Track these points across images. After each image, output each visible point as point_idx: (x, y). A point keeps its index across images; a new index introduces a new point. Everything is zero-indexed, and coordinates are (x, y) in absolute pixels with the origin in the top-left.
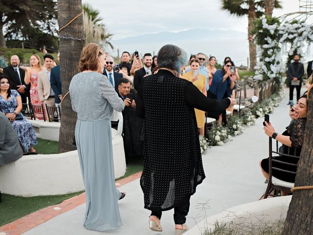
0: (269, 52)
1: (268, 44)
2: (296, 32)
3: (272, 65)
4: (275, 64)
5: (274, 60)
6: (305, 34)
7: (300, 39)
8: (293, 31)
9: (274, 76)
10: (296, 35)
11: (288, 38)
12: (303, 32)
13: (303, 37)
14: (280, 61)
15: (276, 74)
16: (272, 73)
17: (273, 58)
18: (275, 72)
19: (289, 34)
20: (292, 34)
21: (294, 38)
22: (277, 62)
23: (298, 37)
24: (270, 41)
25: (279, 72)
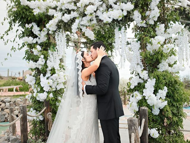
1: (35, 36)
2: (75, 8)
3: (42, 75)
4: (48, 74)
6: (90, 10)
7: (82, 23)
8: (72, 7)
9: (42, 97)
10: (74, 14)
11: (61, 21)
12: (86, 6)
13: (88, 17)
14: (57, 67)
15: (49, 93)
16: (42, 91)
17: (41, 61)
18: (46, 89)
19: (63, 14)
20: (69, 12)
21: (73, 20)
22: (51, 70)
23: (78, 17)
24: (36, 29)
25: (54, 90)
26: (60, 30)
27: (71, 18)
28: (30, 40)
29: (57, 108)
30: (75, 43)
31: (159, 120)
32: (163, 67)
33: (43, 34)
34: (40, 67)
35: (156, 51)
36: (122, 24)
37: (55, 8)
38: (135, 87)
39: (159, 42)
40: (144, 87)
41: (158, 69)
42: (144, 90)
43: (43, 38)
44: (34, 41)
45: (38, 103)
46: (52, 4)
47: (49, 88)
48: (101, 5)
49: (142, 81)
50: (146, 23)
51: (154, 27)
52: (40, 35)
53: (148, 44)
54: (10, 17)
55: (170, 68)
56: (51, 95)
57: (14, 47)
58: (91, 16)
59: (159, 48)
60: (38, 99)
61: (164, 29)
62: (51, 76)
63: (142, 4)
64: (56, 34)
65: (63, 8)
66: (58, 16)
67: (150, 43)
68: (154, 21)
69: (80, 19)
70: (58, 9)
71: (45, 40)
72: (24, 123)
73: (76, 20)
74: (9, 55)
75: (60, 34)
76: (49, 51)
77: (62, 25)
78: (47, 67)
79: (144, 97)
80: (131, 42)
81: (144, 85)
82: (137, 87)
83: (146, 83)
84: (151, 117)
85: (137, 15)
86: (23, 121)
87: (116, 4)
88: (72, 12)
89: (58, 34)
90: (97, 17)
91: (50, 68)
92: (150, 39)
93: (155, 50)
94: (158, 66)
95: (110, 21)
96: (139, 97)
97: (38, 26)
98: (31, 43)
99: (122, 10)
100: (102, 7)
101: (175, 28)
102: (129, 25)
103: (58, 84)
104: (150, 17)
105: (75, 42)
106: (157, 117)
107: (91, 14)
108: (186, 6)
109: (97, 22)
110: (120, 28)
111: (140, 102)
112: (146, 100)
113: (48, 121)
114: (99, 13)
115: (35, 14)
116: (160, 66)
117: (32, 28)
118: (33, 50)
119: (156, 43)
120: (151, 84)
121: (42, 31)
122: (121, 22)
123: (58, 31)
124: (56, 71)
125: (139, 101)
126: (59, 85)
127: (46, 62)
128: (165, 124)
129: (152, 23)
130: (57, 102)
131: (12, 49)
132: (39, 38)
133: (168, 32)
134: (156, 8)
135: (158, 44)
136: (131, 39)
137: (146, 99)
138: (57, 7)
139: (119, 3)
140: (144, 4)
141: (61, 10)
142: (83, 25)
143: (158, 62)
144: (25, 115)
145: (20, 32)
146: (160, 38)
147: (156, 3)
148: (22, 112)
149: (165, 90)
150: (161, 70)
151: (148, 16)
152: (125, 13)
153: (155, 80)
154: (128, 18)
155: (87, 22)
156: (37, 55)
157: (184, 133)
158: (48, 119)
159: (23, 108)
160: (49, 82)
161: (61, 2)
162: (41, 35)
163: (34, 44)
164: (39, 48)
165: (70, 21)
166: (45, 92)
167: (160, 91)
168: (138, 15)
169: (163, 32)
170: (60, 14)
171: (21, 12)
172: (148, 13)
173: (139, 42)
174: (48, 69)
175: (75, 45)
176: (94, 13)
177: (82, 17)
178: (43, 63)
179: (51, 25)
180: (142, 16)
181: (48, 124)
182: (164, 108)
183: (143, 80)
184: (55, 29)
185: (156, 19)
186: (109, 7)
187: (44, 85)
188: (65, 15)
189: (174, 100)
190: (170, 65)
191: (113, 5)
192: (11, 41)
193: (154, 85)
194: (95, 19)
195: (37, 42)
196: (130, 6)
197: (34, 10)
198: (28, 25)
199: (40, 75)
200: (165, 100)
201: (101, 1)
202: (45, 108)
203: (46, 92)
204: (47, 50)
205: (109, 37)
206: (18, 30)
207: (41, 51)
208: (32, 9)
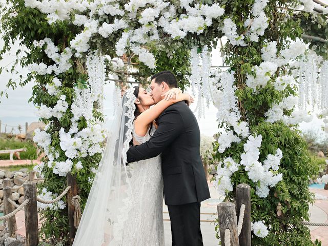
0: (52, 88)
1: (50, 62)
2: (122, 13)
3: (62, 130)
4: (74, 129)
5: (69, 114)
6: (148, 15)
7: (134, 39)
8: (115, 10)
9: (63, 168)
10: (119, 24)
11: (97, 36)
12: (141, 9)
13: (145, 29)
14: (89, 116)
15: (75, 160)
16: (63, 157)
17: (61, 106)
18: (70, 154)
19: (101, 24)
20: (110, 19)
21: (118, 34)
22: (79, 121)
23: (127, 29)
24: (52, 50)
25: (85, 155)
26: (94, 51)
27: (114, 30)
28: (42, 68)
29: (88, 186)
30: (120, 75)
31: (269, 206)
32: (274, 115)
33: (65, 57)
34: (59, 117)
35: (263, 87)
36: (204, 41)
37: (86, 13)
38: (227, 149)
39: (267, 73)
40: (242, 150)
41: (267, 118)
42: (243, 156)
43: (64, 65)
44: (49, 71)
45: (56, 178)
46: (81, 5)
47: (75, 152)
48: (167, 9)
49: (238, 140)
50: (244, 40)
51: (258, 46)
52: (59, 60)
53: (248, 76)
54: (4, 28)
55: (286, 117)
56: (79, 165)
57: (13, 81)
58: (150, 27)
59: (268, 83)
60: (55, 172)
61: (275, 50)
62: (79, 131)
63: (238, 7)
64: (88, 58)
65: (101, 13)
66: (91, 27)
67: (253, 73)
68: (259, 36)
69: (131, 32)
70: (91, 14)
71: (68, 69)
72: (32, 214)
73: (123, 33)
74: (5, 94)
75: (96, 58)
76: (75, 88)
77: (99, 41)
78: (71, 116)
79: (243, 166)
80: (217, 73)
81: (243, 147)
82: (229, 150)
83: (246, 142)
84: (255, 201)
85: (229, 25)
86: (29, 211)
87: (192, 6)
88: (116, 20)
89: (91, 58)
90: (159, 28)
91: (76, 118)
92: (253, 67)
93: (261, 86)
94: (266, 114)
95: (183, 35)
96: (234, 167)
97: (56, 45)
98: (42, 74)
99: (205, 18)
100: (168, 11)
101: (294, 49)
102: (215, 44)
103: (91, 145)
104: (253, 29)
105: (118, 73)
106: (265, 202)
107: (150, 23)
108: (312, 11)
109: (161, 38)
110: (200, 47)
111: (235, 175)
112: (245, 173)
113: (74, 210)
114: (163, 22)
115: (50, 22)
116: (269, 113)
117: (44, 47)
118: (47, 86)
119: (263, 74)
120: (254, 144)
121: (63, 53)
122: (202, 38)
123: (92, 52)
124: (88, 122)
125: (233, 174)
126: (93, 147)
127: (70, 107)
128: (279, 214)
129: (255, 39)
130: (89, 178)
131: (10, 84)
132: (58, 65)
133: (282, 55)
134: (263, 14)
135: (266, 75)
136: (215, 68)
137: (246, 170)
138: (89, 11)
139: (198, 4)
140: (241, 6)
141: (97, 16)
142: (135, 42)
143: (266, 107)
144: (34, 200)
145: (23, 54)
146: (269, 66)
147: (262, 5)
148: (28, 195)
149: (278, 154)
150: (270, 120)
151: (248, 27)
152: (209, 23)
153: (261, 137)
154: (213, 31)
155: (142, 37)
156: (54, 95)
157: (311, 228)
158: (74, 207)
159: (30, 189)
160: (75, 143)
161: (97, 2)
162: (61, 59)
163: (48, 76)
164: (57, 82)
165: (113, 36)
166: (68, 159)
167: (269, 156)
168: (231, 26)
169: (275, 56)
170: (95, 23)
171: (26, 20)
172: (248, 22)
173: (233, 72)
174: (73, 120)
175: (120, 78)
176: (155, 22)
177: (134, 29)
178: (65, 109)
179: (79, 42)
180: (238, 28)
181: (75, 217)
182: (277, 185)
183: (240, 137)
184: (85, 50)
185: (262, 33)
186: (181, 12)
187: (66, 147)
188: (104, 24)
189: (294, 172)
190: (286, 113)
191: (188, 8)
192: (8, 71)
193: (260, 147)
194: (156, 32)
195: (53, 73)
196: (217, 10)
197: (48, 17)
198: (37, 42)
199: (58, 130)
200: (279, 172)
201: (166, 2)
202: (68, 188)
203: (70, 159)
204: (71, 86)
205: (179, 65)
206: (19, 51)
207: (60, 88)
208: (46, 15)
